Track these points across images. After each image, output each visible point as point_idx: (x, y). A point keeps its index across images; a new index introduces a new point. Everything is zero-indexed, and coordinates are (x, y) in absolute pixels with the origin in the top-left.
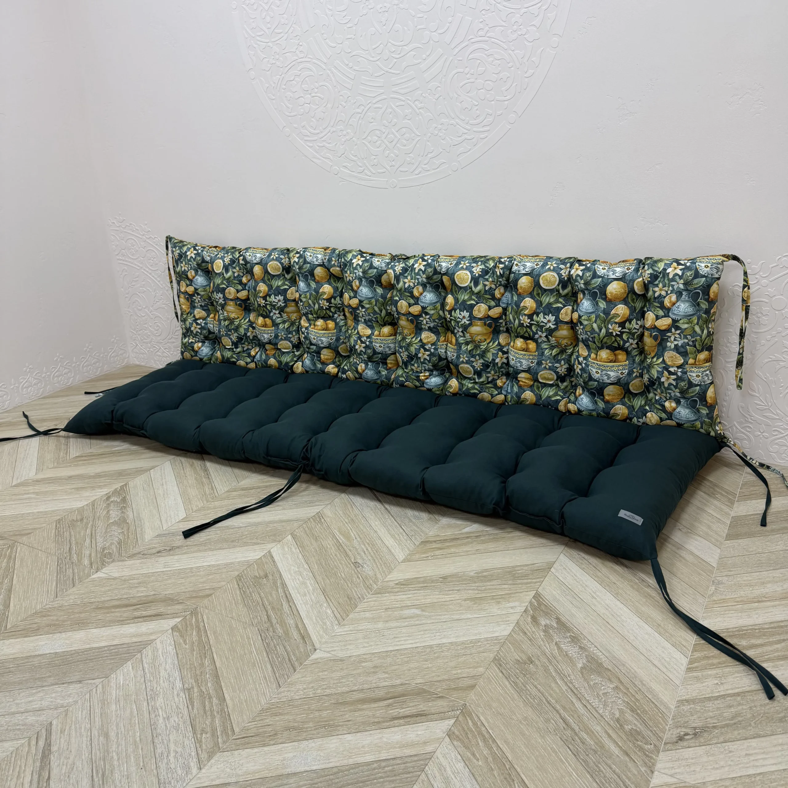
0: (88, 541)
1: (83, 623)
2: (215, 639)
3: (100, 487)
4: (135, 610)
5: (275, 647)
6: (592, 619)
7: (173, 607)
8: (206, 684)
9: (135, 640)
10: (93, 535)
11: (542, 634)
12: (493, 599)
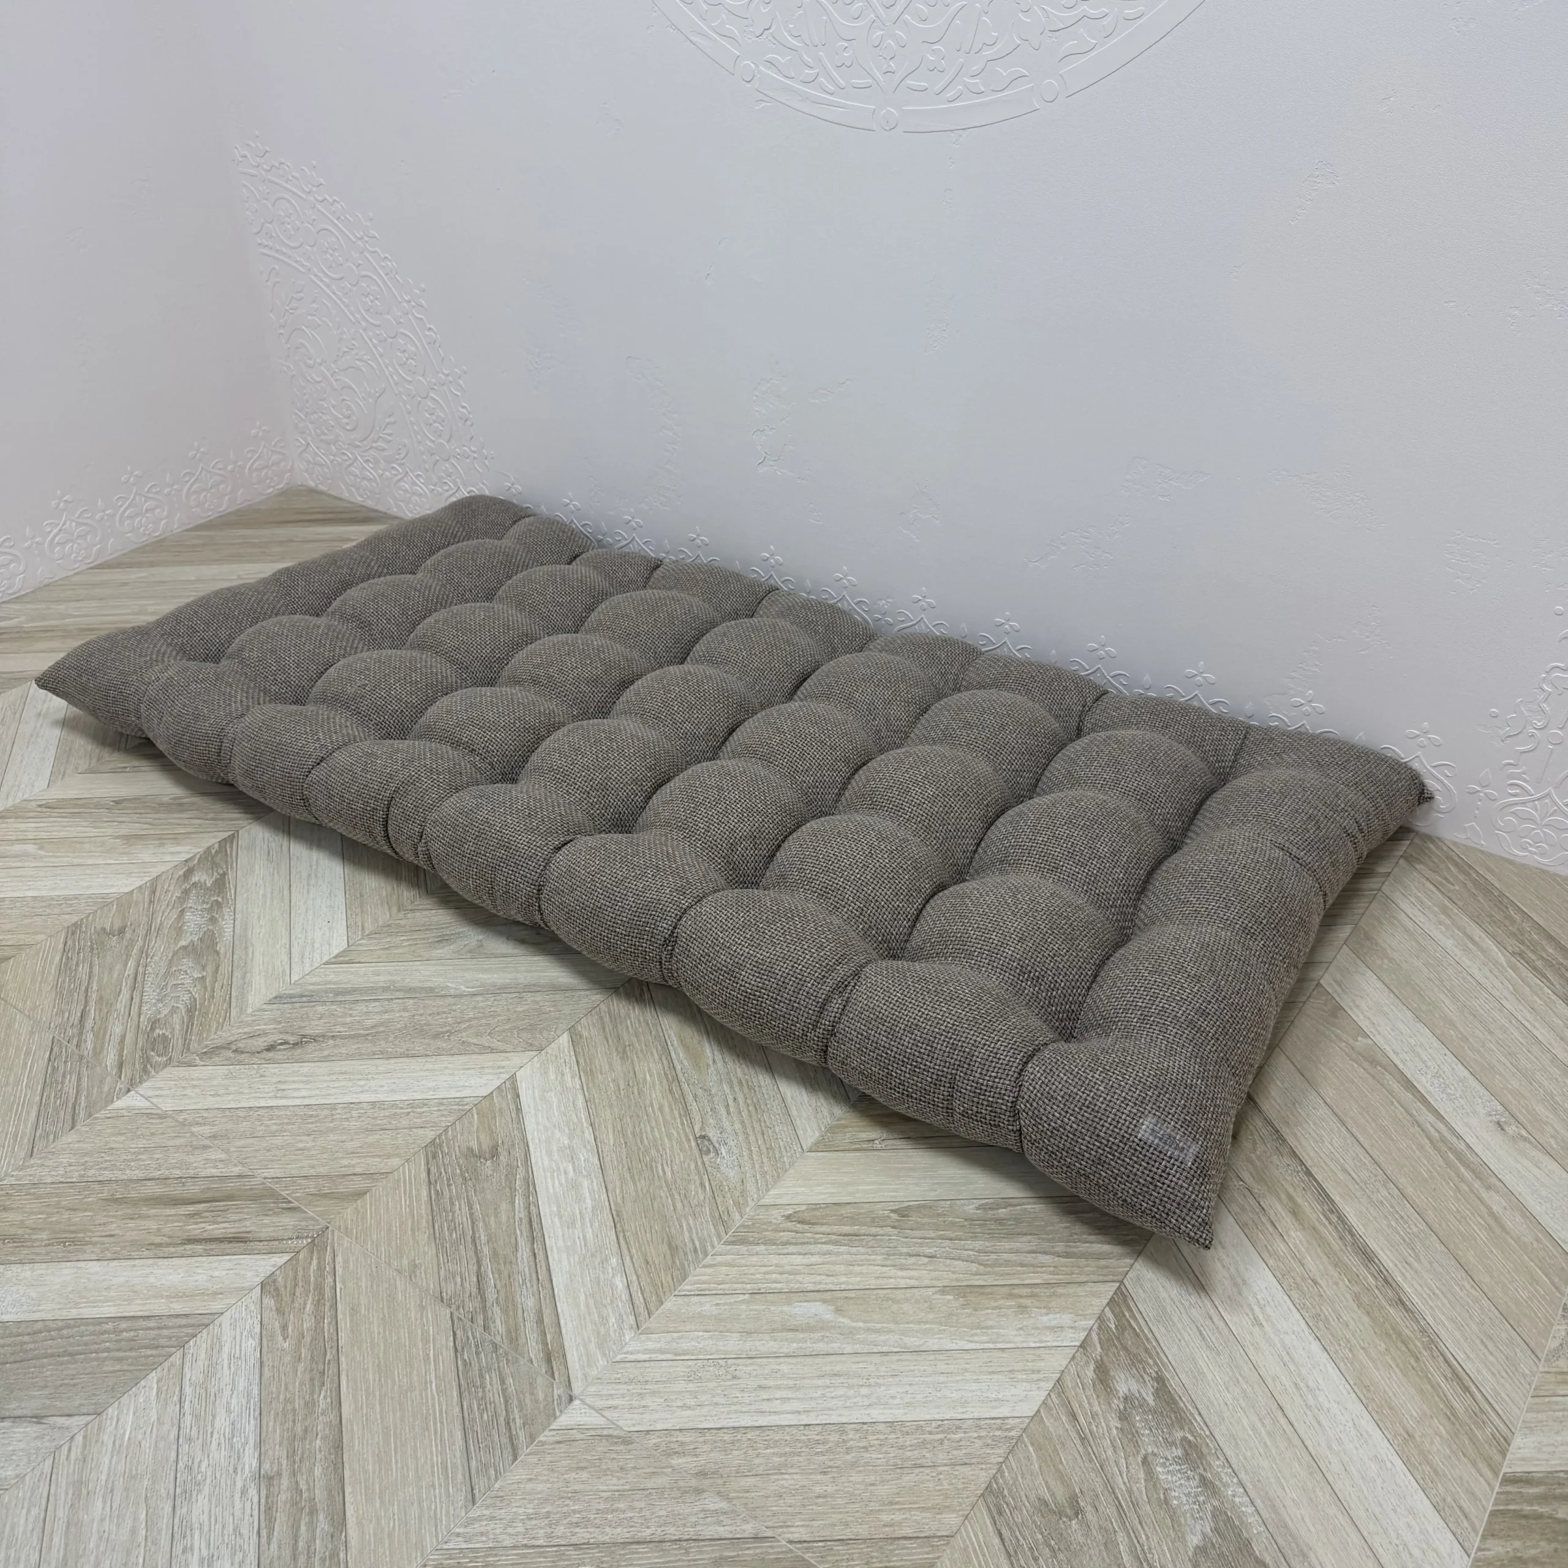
0: (125, 995)
1: (73, 1242)
2: (352, 1331)
3: (176, 839)
4: (192, 1216)
5: (481, 1376)
6: (1244, 1391)
7: (275, 1219)
8: (311, 1471)
9: (178, 1307)
10: (139, 978)
11: (1115, 1423)
12: (1011, 1296)
